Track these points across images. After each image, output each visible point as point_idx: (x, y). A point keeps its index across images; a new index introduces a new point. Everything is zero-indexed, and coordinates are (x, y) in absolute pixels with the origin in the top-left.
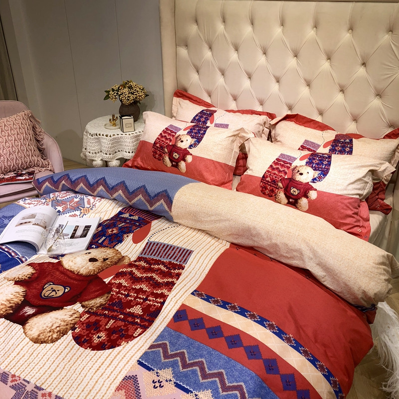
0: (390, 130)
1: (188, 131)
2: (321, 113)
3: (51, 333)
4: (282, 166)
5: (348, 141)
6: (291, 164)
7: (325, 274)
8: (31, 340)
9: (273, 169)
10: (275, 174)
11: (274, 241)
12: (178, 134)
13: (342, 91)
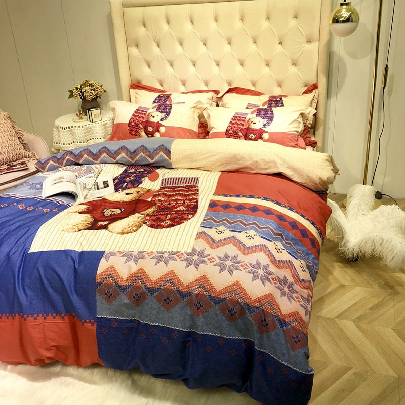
0: (305, 88)
1: (156, 109)
2: (254, 85)
3: (131, 228)
4: (239, 120)
5: (278, 99)
6: (245, 118)
7: (293, 173)
8: (119, 234)
9: (233, 124)
10: (235, 127)
11: (254, 160)
12: (148, 112)
13: (268, 65)
